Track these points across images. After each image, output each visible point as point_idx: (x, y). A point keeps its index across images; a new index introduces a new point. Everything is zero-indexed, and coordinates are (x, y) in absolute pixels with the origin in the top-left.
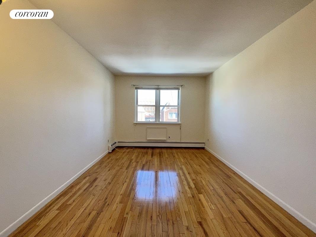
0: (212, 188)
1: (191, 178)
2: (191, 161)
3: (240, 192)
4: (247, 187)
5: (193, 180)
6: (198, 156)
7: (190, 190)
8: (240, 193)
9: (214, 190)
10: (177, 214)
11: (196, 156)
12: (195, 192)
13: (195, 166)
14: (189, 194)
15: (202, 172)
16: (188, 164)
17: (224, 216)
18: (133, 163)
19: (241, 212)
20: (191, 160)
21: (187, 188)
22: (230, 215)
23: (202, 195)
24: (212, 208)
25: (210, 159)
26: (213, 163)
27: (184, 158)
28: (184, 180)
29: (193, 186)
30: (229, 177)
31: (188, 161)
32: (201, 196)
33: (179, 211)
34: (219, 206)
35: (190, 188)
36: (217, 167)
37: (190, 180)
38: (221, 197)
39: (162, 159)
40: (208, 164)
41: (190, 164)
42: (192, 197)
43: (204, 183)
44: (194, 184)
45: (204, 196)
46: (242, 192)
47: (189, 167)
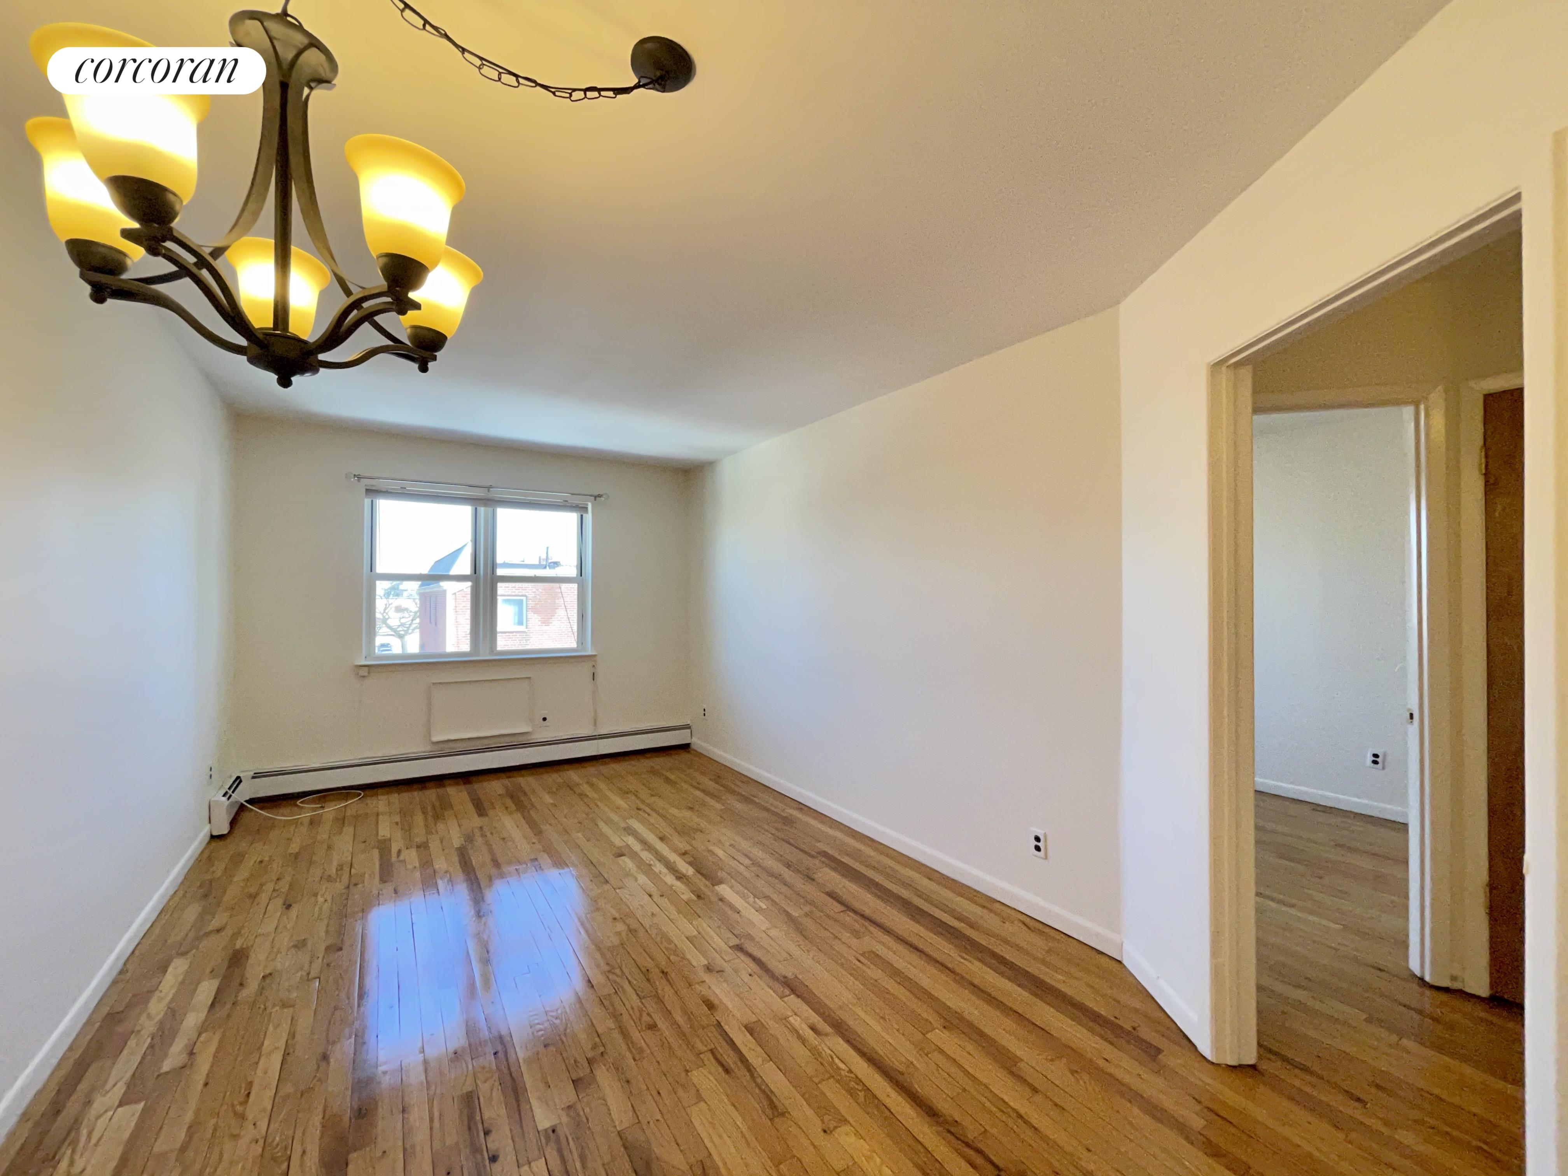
0: (747, 862)
1: (675, 850)
2: (653, 799)
3: (825, 852)
4: (838, 834)
5: (684, 854)
6: (672, 777)
7: (687, 885)
8: (825, 854)
9: (755, 863)
10: (667, 949)
11: (668, 780)
12: (701, 883)
13: (674, 811)
14: (683, 894)
15: (704, 824)
16: (648, 810)
17: (795, 914)
18: (399, 851)
19: (832, 895)
20: (652, 795)
21: (670, 879)
22: (807, 909)
23: (723, 886)
24: (760, 907)
25: (717, 779)
26: (733, 792)
27: (625, 793)
28: (652, 862)
29: (690, 871)
30: (788, 821)
31: (643, 801)
32: (724, 890)
33: (670, 941)
34: (775, 897)
35: (680, 877)
36: (746, 800)
37: (673, 857)
38: (778, 877)
39: (532, 813)
40: (717, 798)
41: (653, 810)
42: (694, 898)
43: (720, 852)
44: (690, 864)
45: (731, 887)
46: (830, 852)
47: (654, 818)
